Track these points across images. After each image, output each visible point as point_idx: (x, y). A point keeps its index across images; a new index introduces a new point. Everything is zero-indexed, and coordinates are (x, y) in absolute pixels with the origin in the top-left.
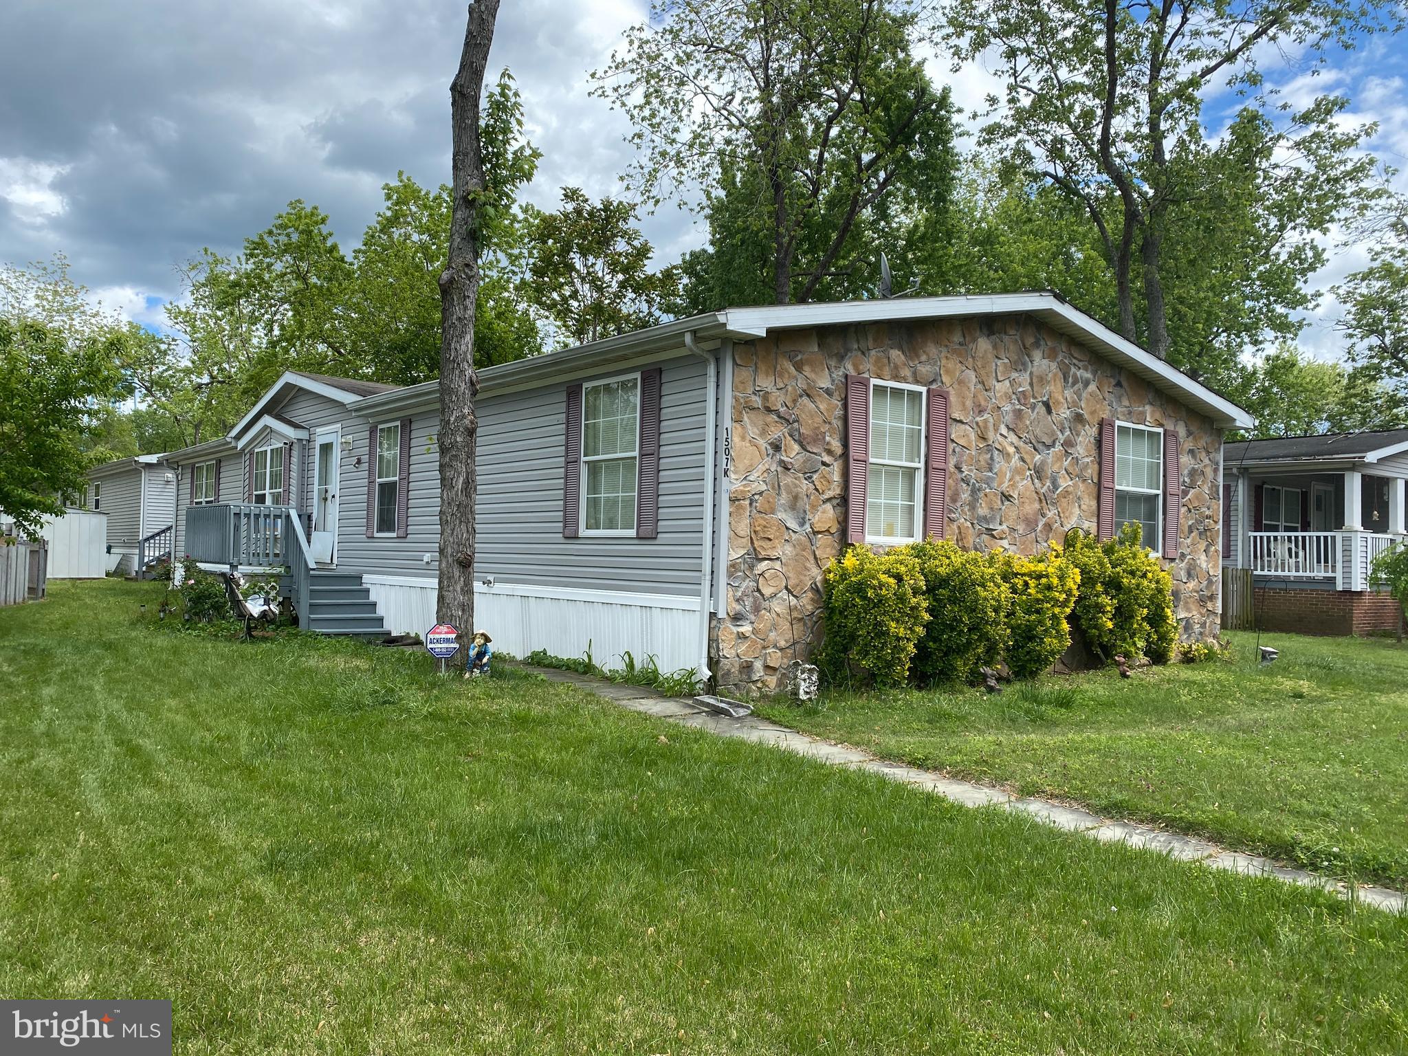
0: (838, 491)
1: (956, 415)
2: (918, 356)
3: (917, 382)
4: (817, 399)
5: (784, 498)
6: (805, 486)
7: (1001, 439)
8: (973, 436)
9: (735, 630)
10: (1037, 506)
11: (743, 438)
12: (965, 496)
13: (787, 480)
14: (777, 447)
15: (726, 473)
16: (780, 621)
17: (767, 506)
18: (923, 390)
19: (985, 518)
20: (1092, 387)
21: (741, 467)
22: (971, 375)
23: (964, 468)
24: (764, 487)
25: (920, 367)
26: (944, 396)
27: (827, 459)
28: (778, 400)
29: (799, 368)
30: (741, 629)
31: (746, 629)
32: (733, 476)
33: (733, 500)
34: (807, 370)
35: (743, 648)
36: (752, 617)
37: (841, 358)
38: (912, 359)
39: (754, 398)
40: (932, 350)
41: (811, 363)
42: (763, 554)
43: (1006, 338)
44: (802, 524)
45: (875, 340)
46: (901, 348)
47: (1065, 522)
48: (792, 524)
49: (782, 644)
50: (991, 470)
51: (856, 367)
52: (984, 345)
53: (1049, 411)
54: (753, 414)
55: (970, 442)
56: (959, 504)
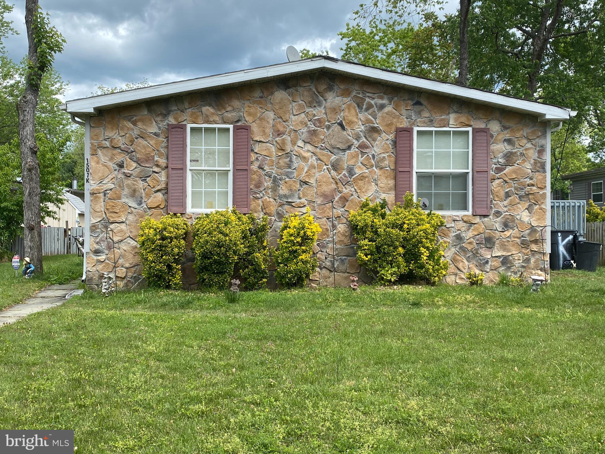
0: (164, 186)
1: (258, 139)
2: (225, 108)
3: (225, 123)
4: (148, 139)
5: (126, 191)
6: (141, 184)
7: (299, 149)
8: (273, 149)
9: (95, 258)
10: (334, 186)
11: (98, 163)
12: (268, 183)
13: (129, 182)
14: (121, 166)
15: (87, 181)
16: (127, 254)
17: (115, 196)
18: (231, 127)
19: (285, 196)
20: (389, 108)
21: (96, 177)
22: (271, 115)
23: (266, 168)
24: (113, 186)
25: (226, 114)
26: (246, 128)
27: (156, 169)
28: (121, 142)
29: (135, 124)
30: (99, 258)
31: (102, 257)
32: (92, 182)
33: (92, 194)
34: (140, 125)
35: (100, 267)
36: (107, 252)
37: (165, 116)
38: (220, 110)
39: (104, 142)
40: (236, 103)
41: (142, 121)
42: (112, 220)
43: (300, 89)
44: (140, 203)
45: (190, 103)
46: (210, 105)
47: (361, 195)
48: (133, 204)
49: (127, 265)
50: (290, 167)
51: (176, 119)
52: (280, 95)
53: (343, 128)
54: (105, 151)
55: (271, 153)
56: (262, 189)
